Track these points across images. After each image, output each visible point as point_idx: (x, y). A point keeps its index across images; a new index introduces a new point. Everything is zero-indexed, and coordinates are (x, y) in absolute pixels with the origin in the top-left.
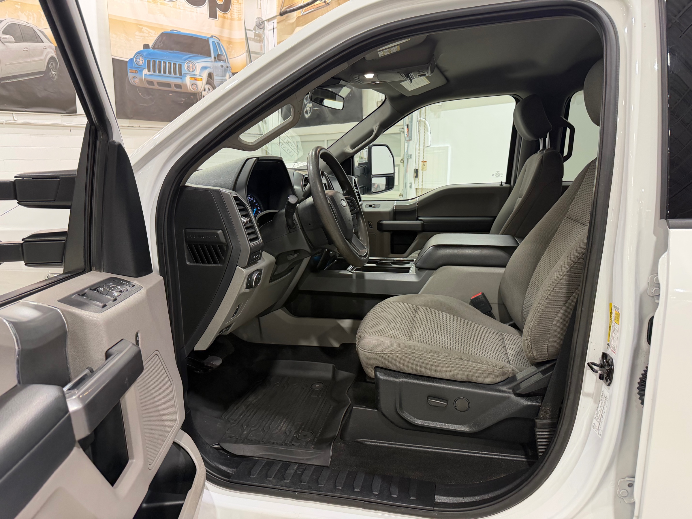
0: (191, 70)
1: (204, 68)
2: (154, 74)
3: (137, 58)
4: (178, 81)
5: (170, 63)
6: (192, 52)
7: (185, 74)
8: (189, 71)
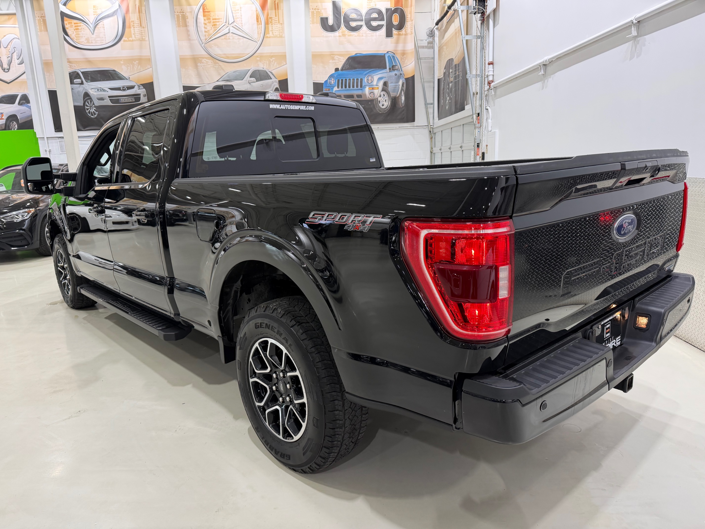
0: (370, 82)
1: (380, 79)
2: (342, 89)
3: (330, 79)
4: (359, 92)
5: (354, 79)
6: (371, 68)
7: (365, 86)
8: (368, 82)
